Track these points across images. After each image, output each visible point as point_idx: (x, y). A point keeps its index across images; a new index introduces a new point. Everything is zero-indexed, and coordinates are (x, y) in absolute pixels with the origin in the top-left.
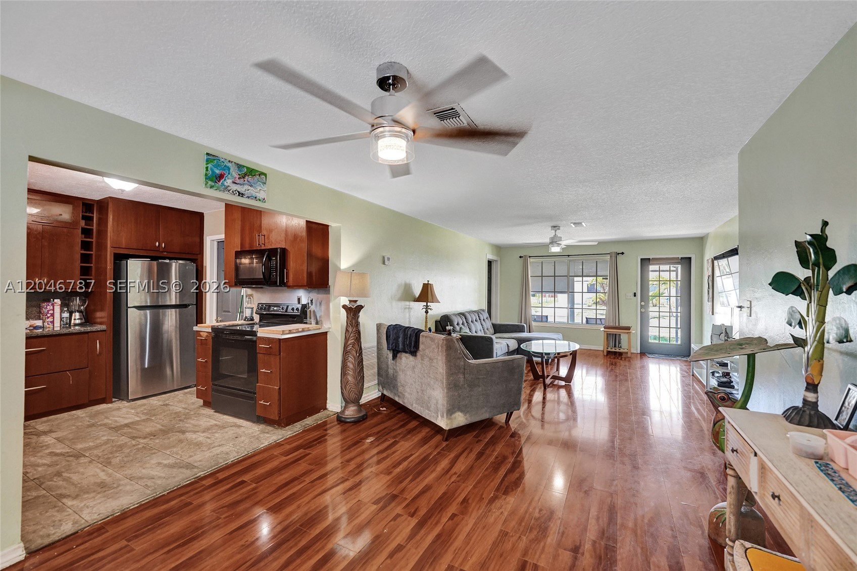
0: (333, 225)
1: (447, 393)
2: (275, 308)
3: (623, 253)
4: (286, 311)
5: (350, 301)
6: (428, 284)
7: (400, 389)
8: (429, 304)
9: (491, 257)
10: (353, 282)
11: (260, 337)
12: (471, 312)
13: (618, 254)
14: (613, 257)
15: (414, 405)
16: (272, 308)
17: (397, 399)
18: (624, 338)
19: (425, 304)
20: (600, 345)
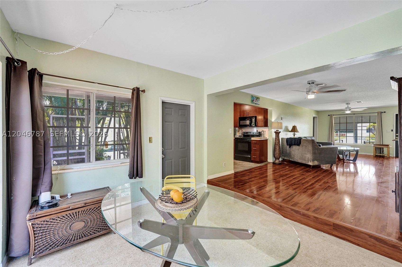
0: (269, 109)
1: (312, 155)
2: (249, 133)
3: (385, 112)
4: (254, 134)
5: (276, 130)
6: (295, 126)
7: (292, 156)
8: (295, 133)
9: (314, 116)
10: (279, 125)
11: (252, 140)
12: (308, 137)
13: (382, 112)
14: (379, 114)
15: (299, 160)
16: (248, 133)
17: (291, 159)
18: (385, 149)
19: (294, 133)
20: (372, 153)
